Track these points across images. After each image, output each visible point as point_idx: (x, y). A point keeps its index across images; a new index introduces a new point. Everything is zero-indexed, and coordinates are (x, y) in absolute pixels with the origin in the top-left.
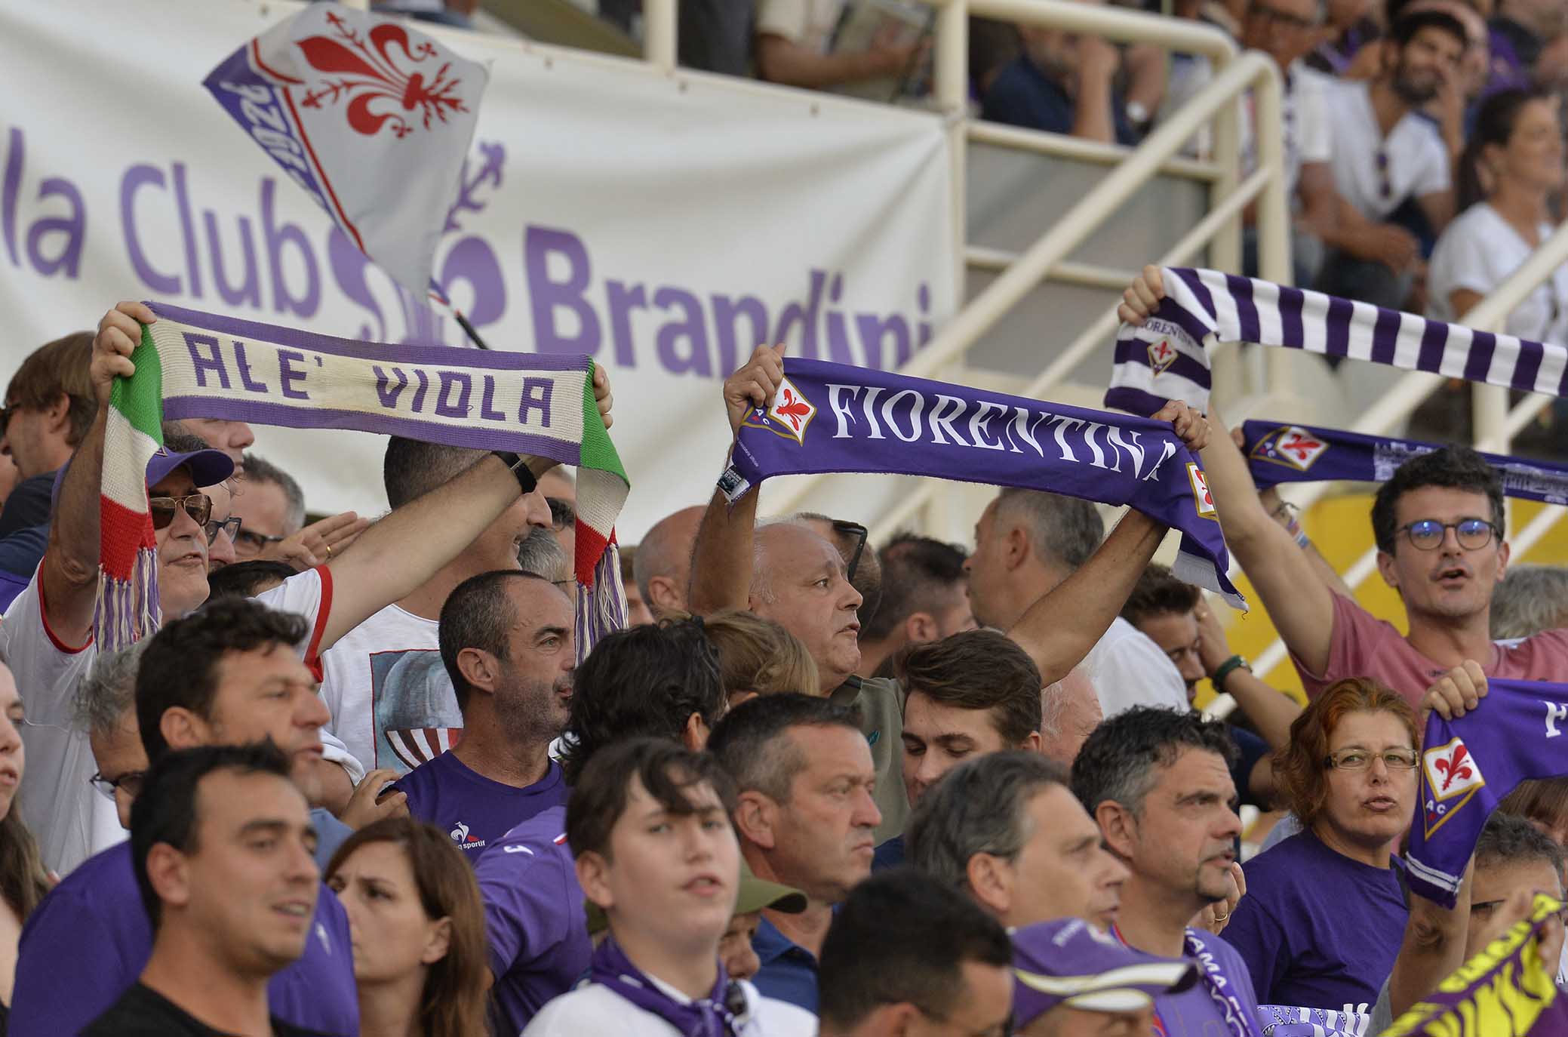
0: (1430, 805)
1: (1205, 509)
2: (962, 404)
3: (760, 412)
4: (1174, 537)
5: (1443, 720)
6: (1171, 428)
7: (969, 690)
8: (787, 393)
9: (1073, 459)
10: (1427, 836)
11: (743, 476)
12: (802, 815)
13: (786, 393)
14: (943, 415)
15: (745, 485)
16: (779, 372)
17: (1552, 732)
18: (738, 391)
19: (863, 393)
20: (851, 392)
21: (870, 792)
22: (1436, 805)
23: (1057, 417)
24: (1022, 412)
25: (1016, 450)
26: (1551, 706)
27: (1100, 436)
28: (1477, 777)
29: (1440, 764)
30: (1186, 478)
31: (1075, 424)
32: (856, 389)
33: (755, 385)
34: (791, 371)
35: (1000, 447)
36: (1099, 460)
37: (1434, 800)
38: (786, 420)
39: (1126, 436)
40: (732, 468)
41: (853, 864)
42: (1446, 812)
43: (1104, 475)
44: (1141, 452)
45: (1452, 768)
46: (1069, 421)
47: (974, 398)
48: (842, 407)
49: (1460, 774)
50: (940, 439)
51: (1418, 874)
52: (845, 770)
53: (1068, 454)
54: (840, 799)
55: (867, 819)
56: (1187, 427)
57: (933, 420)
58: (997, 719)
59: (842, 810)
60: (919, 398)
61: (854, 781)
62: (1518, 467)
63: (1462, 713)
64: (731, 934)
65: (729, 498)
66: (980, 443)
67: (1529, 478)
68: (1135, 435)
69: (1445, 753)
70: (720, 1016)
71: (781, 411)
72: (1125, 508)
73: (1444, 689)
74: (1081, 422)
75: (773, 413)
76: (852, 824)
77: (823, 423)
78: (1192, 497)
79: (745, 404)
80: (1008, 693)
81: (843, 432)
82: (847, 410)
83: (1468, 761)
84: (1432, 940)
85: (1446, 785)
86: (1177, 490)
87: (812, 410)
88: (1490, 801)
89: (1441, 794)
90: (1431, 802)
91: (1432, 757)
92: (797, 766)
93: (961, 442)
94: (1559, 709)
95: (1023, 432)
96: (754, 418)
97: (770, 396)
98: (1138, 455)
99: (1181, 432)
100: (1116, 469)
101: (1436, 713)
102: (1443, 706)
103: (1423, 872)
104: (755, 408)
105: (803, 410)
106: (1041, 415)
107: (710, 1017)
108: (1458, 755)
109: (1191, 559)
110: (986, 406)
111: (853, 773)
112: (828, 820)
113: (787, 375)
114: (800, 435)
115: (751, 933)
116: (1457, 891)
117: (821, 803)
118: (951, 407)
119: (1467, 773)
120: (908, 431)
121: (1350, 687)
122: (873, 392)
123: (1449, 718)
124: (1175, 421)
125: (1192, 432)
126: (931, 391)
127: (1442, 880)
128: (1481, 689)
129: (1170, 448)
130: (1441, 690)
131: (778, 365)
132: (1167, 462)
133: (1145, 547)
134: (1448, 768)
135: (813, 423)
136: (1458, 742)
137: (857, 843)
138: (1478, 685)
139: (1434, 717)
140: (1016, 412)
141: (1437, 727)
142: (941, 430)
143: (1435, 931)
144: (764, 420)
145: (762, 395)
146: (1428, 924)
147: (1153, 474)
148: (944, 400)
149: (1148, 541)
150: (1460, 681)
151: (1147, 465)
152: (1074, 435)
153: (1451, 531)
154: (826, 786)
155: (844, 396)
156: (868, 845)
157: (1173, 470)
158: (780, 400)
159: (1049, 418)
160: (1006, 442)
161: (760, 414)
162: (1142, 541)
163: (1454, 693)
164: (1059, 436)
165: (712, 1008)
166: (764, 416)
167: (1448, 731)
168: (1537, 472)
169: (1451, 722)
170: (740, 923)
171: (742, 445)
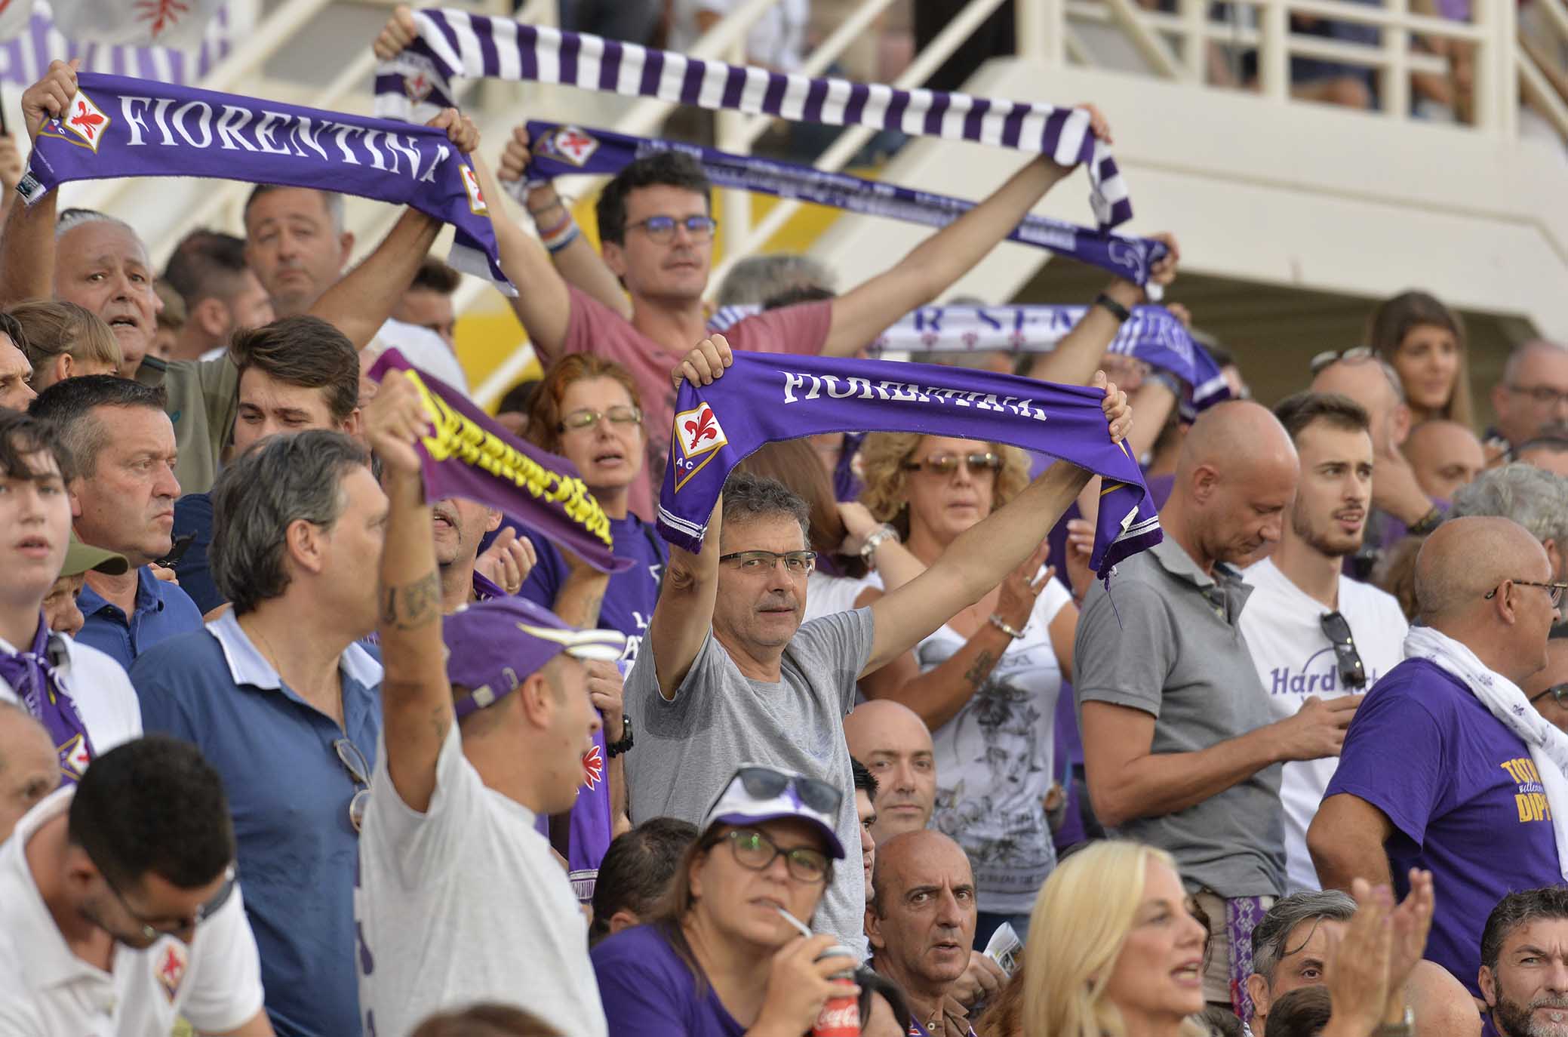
0: (680, 462)
1: (477, 206)
2: (247, 114)
3: (56, 122)
4: (448, 231)
5: (693, 387)
6: (445, 134)
7: (309, 371)
8: (82, 105)
9: (356, 162)
10: (677, 489)
11: (40, 181)
12: (107, 487)
13: (80, 105)
14: (231, 122)
15: (40, 190)
16: (73, 86)
17: (790, 398)
18: (33, 103)
19: (154, 105)
20: (142, 104)
21: (172, 467)
22: (685, 462)
23: (337, 126)
24: (305, 121)
25: (301, 153)
26: (790, 376)
27: (379, 142)
28: (721, 437)
29: (689, 426)
30: (459, 178)
31: (354, 132)
32: (147, 101)
33: (50, 97)
34: (85, 84)
35: (286, 151)
36: (379, 161)
37: (684, 458)
38: (81, 129)
39: (403, 141)
40: (30, 174)
41: (154, 530)
42: (694, 467)
43: (384, 176)
44: (417, 154)
45: (700, 429)
46: (349, 128)
47: (258, 109)
48: (135, 116)
49: (707, 434)
50: (229, 145)
51: (668, 523)
52: (146, 447)
53: (350, 157)
54: (142, 473)
55: (166, 491)
56: (458, 132)
57: (222, 128)
58: (329, 397)
59: (144, 483)
60: (207, 108)
61: (155, 457)
62: (758, 165)
63: (710, 381)
64: (58, 593)
65: (27, 201)
66: (267, 148)
67: (766, 175)
68: (411, 140)
69: (694, 416)
70: (43, 669)
71: (75, 121)
72: (404, 207)
73: (694, 359)
74: (361, 130)
75: (68, 123)
76: (153, 495)
77: (117, 132)
78: (465, 195)
79: (41, 115)
80: (339, 373)
81: (136, 139)
82: (140, 120)
83: (714, 423)
84: (686, 584)
85: (694, 445)
86: (452, 190)
87: (106, 120)
88: (732, 458)
89: (689, 452)
90: (681, 459)
91: (682, 419)
92: (99, 444)
93: (250, 147)
94: (796, 379)
95: (305, 137)
96: (51, 127)
97: (65, 108)
98: (414, 158)
99: (453, 137)
100: (395, 170)
101: (687, 381)
102: (692, 374)
103: (674, 522)
104: (51, 118)
105: (96, 120)
106: (322, 124)
107: (34, 669)
108: (705, 418)
109: (465, 251)
110: (270, 116)
111: (154, 449)
112: (130, 491)
113: (82, 88)
114: (94, 143)
115: (76, 592)
116: (702, 538)
117: (122, 475)
118: (238, 116)
119: (712, 434)
120: (198, 137)
121: (575, 361)
122: (163, 104)
123: (698, 385)
124: (448, 129)
125: (463, 137)
126: (218, 103)
127: (689, 528)
128: (726, 359)
129: (444, 152)
130: (691, 360)
131: (72, 79)
132: (442, 165)
133: (423, 241)
134: (696, 430)
135: (108, 132)
136: (705, 406)
137: (158, 513)
138: (723, 357)
139: (685, 385)
140: (299, 121)
141: (687, 393)
142: (230, 137)
143: (688, 576)
144: (60, 129)
145: (57, 106)
146: (681, 569)
147: (429, 176)
148: (231, 110)
149: (426, 234)
150: (708, 353)
151: (423, 167)
152: (354, 140)
153: (682, 227)
154: (128, 461)
155: (136, 107)
156: (168, 514)
157: (447, 171)
158: (75, 111)
159: (329, 127)
160: (291, 147)
161: (55, 124)
162: (420, 236)
163: (702, 362)
164: (341, 141)
165: (36, 661)
166: (60, 125)
167: (697, 397)
168: (774, 169)
169: (699, 388)
170: (65, 584)
171: (39, 153)
